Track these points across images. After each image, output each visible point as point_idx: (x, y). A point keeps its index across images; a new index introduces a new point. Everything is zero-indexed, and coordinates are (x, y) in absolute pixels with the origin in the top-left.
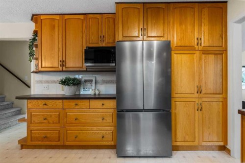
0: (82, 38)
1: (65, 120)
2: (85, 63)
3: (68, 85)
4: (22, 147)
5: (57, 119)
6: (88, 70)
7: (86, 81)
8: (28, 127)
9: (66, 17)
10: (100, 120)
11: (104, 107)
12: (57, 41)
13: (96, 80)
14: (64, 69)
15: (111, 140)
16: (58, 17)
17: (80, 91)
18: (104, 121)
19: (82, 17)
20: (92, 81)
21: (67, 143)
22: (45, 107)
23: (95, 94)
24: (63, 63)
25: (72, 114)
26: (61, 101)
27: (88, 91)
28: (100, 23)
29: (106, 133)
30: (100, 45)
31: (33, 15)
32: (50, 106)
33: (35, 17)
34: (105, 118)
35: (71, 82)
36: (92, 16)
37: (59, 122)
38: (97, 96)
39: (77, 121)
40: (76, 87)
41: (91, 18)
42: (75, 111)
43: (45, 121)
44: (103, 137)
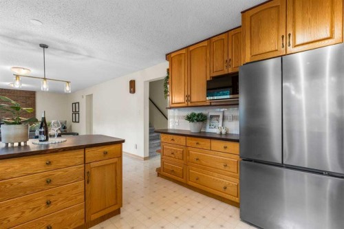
0: (206, 67)
1: (188, 158)
2: (207, 96)
3: (193, 121)
4: (159, 175)
5: (181, 155)
6: (212, 104)
7: (212, 117)
8: (162, 158)
9: (191, 48)
10: (222, 166)
11: (227, 151)
12: (183, 76)
13: (223, 116)
14: (190, 104)
15: (236, 195)
16: (184, 51)
17: (205, 128)
18: (227, 168)
19: (205, 44)
20: (218, 116)
21: (190, 183)
22: (172, 142)
23: (221, 134)
24: (188, 97)
25: (194, 153)
26: (185, 138)
27: (214, 129)
28: (226, 44)
29: (229, 184)
30: (226, 72)
31: (167, 55)
32: (176, 142)
33: (168, 56)
34: (228, 165)
35: (196, 118)
36: (216, 38)
37: (183, 159)
38: (223, 137)
39: (198, 162)
40: (201, 123)
41: (216, 41)
42: (197, 150)
43: (173, 156)
44: (225, 188)
